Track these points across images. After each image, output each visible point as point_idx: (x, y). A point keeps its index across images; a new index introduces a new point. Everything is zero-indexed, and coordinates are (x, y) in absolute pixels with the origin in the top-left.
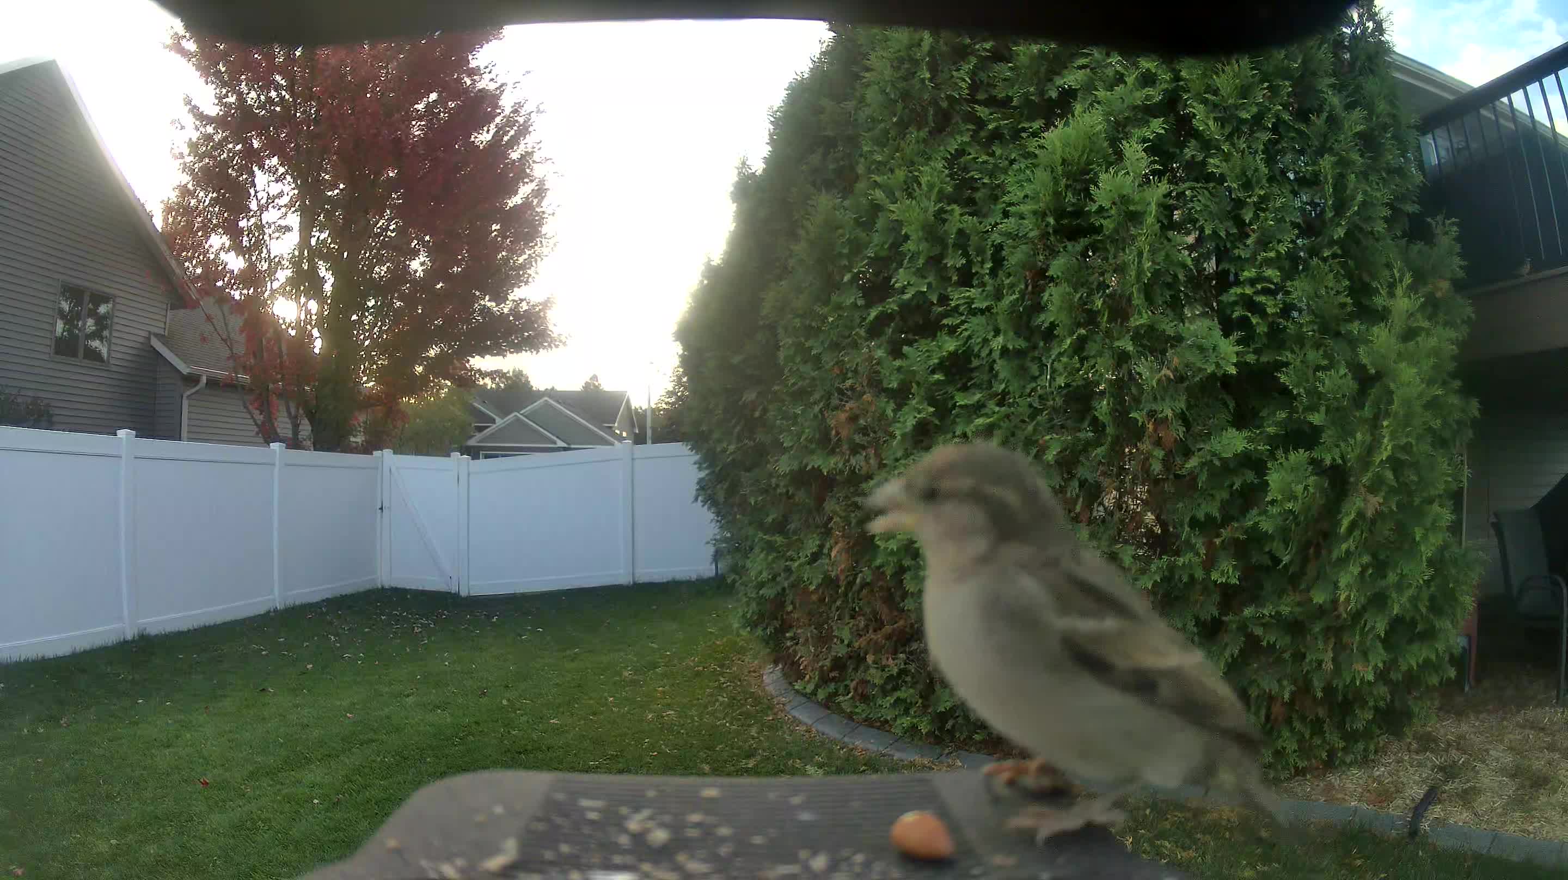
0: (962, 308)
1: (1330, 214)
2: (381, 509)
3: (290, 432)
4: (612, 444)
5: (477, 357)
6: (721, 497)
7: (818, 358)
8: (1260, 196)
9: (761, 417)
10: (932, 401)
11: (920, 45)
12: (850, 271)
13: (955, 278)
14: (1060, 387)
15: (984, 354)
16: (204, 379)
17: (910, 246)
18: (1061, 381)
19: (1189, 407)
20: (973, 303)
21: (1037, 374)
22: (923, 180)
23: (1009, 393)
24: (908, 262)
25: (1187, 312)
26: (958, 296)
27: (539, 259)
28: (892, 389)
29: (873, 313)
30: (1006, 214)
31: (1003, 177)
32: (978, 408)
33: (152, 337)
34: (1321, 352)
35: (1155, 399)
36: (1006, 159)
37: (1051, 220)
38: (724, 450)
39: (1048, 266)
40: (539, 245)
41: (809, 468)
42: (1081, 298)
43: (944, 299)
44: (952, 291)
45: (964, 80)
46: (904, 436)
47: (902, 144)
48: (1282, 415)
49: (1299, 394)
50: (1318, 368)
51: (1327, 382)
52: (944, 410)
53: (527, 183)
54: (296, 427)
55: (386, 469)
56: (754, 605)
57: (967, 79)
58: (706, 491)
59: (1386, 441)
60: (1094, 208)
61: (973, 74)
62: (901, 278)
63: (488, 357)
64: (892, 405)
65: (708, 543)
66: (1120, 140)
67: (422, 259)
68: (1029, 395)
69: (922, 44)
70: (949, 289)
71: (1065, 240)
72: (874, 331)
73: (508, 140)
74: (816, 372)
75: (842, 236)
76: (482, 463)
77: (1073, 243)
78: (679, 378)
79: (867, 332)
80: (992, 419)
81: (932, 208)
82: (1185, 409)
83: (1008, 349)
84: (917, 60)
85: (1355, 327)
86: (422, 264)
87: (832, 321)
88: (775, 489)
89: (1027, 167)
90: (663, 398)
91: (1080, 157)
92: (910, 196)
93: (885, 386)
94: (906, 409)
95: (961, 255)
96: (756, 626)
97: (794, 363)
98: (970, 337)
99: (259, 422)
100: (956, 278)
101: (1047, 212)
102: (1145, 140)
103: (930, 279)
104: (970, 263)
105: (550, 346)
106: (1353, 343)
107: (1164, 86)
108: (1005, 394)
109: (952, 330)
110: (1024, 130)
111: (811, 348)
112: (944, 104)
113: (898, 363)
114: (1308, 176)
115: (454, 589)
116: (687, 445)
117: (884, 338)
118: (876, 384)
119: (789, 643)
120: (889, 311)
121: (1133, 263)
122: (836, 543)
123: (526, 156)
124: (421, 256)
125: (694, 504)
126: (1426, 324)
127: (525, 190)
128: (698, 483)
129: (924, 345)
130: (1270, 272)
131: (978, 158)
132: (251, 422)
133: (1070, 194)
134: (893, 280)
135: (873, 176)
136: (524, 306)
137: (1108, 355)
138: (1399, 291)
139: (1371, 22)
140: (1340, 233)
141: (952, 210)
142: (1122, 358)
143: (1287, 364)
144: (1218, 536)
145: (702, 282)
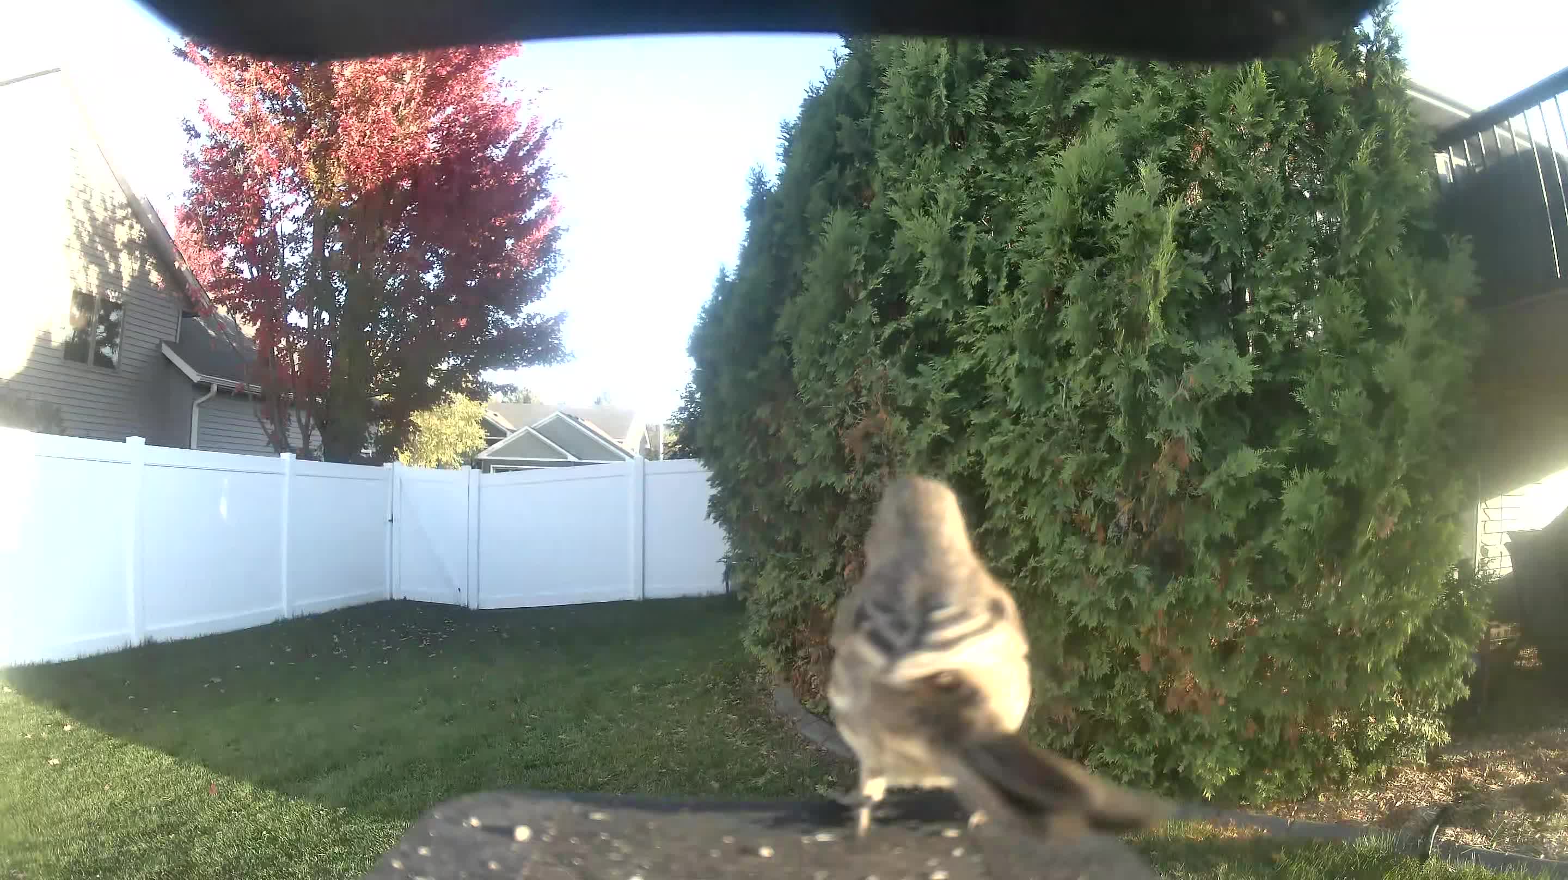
0: (977, 327)
1: (1346, 232)
2: (392, 521)
3: (301, 442)
4: (624, 460)
5: (490, 371)
6: (734, 513)
7: (833, 376)
8: (1276, 216)
9: (774, 435)
10: (946, 419)
11: (937, 62)
12: (865, 289)
13: (970, 295)
14: (1076, 407)
15: (999, 371)
16: (214, 388)
17: (926, 263)
18: (1077, 401)
19: (1205, 426)
20: (989, 321)
21: (1051, 392)
22: (940, 198)
23: (1023, 411)
24: (925, 279)
25: (1204, 332)
26: (972, 315)
27: (552, 274)
28: (906, 408)
29: (888, 331)
30: (1022, 233)
31: (1019, 194)
32: (992, 427)
33: (164, 346)
34: (1337, 370)
35: (1171, 418)
36: (1022, 177)
37: (1068, 240)
38: (737, 468)
39: (1064, 286)
40: (553, 261)
41: (822, 485)
42: (1097, 317)
43: (958, 317)
44: (967, 309)
45: (981, 98)
46: (919, 453)
47: (919, 161)
48: (1297, 434)
49: (1314, 413)
50: (1335, 387)
51: (1341, 400)
52: (959, 428)
53: (543, 198)
54: (306, 438)
55: (397, 482)
56: (765, 622)
57: (985, 97)
58: (718, 508)
59: (1401, 459)
60: (1111, 225)
61: (990, 90)
62: (915, 295)
63: (501, 370)
64: (906, 423)
65: (720, 561)
66: (1135, 159)
67: (436, 271)
68: (1045, 415)
69: (939, 60)
70: (965, 307)
71: (1082, 259)
72: (890, 348)
73: (524, 154)
74: (831, 390)
75: (857, 252)
76: (493, 477)
77: (1088, 261)
78: (692, 394)
79: (882, 350)
80: (1005, 438)
81: (949, 224)
82: (1200, 429)
83: (1023, 368)
84: (933, 78)
85: (1371, 345)
86: (437, 276)
87: (847, 339)
88: (788, 506)
89: (1044, 186)
90: (675, 414)
91: (1096, 174)
92: (927, 213)
93: (900, 403)
94: (920, 427)
95: (977, 272)
96: (768, 644)
97: (809, 380)
98: (985, 355)
99: (270, 431)
100: (972, 296)
101: (1064, 230)
102: (1161, 159)
103: (946, 296)
104: (985, 280)
105: (562, 360)
106: (1369, 361)
107: (1181, 104)
108: (1019, 411)
109: (968, 348)
110: (1041, 148)
111: (825, 366)
112: (961, 121)
113: (912, 381)
114: (1324, 194)
115: (463, 602)
116: (699, 461)
117: (897, 358)
118: (890, 401)
119: (800, 663)
120: (904, 328)
121: (1150, 281)
122: (850, 563)
123: (541, 171)
124: (435, 270)
125: (707, 521)
126: (1440, 342)
127: (539, 205)
128: (710, 501)
129: (938, 362)
130: (1285, 291)
131: (994, 176)
132: (262, 431)
133: (1086, 213)
134: (909, 297)
135: (889, 193)
136: (538, 320)
137: (1124, 375)
138: (1414, 309)
139: (1387, 39)
140: (1357, 250)
141: (969, 227)
142: (1138, 377)
143: (1302, 384)
144: (1233, 555)
145: (716, 298)
